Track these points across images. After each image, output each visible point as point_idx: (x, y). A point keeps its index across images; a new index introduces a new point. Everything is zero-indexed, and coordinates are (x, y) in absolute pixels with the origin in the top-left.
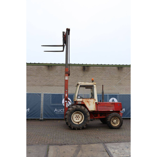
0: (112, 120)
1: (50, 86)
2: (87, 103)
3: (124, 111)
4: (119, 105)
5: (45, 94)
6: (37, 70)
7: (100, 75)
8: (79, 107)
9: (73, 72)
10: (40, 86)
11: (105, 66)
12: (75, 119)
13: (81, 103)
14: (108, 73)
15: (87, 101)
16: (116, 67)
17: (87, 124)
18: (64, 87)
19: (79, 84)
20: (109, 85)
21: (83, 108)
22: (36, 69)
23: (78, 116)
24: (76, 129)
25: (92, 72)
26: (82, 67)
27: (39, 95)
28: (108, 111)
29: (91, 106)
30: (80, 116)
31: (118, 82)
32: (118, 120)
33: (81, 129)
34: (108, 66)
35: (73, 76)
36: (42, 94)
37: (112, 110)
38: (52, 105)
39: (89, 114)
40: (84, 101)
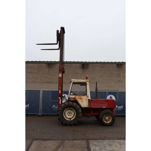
0: (104, 117)
1: (50, 83)
2: (80, 99)
3: (122, 108)
4: (112, 102)
5: (43, 91)
6: (37, 68)
7: (100, 72)
8: (71, 103)
9: (72, 70)
10: (40, 83)
11: (105, 63)
12: (67, 116)
13: (73, 100)
14: (108, 71)
15: (80, 98)
16: (115, 65)
17: (78, 121)
18: (58, 84)
19: (72, 81)
20: (108, 83)
21: (75, 104)
22: (37, 66)
23: (70, 112)
24: (68, 125)
25: (91, 70)
26: (81, 64)
27: (38, 92)
28: (101, 107)
29: (84, 103)
30: (73, 113)
31: (117, 79)
32: (110, 117)
33: (72, 125)
34: (108, 63)
35: (72, 74)
36: (41, 91)
37: (105, 107)
38: (52, 101)
39: (81, 110)
40: (76, 98)
